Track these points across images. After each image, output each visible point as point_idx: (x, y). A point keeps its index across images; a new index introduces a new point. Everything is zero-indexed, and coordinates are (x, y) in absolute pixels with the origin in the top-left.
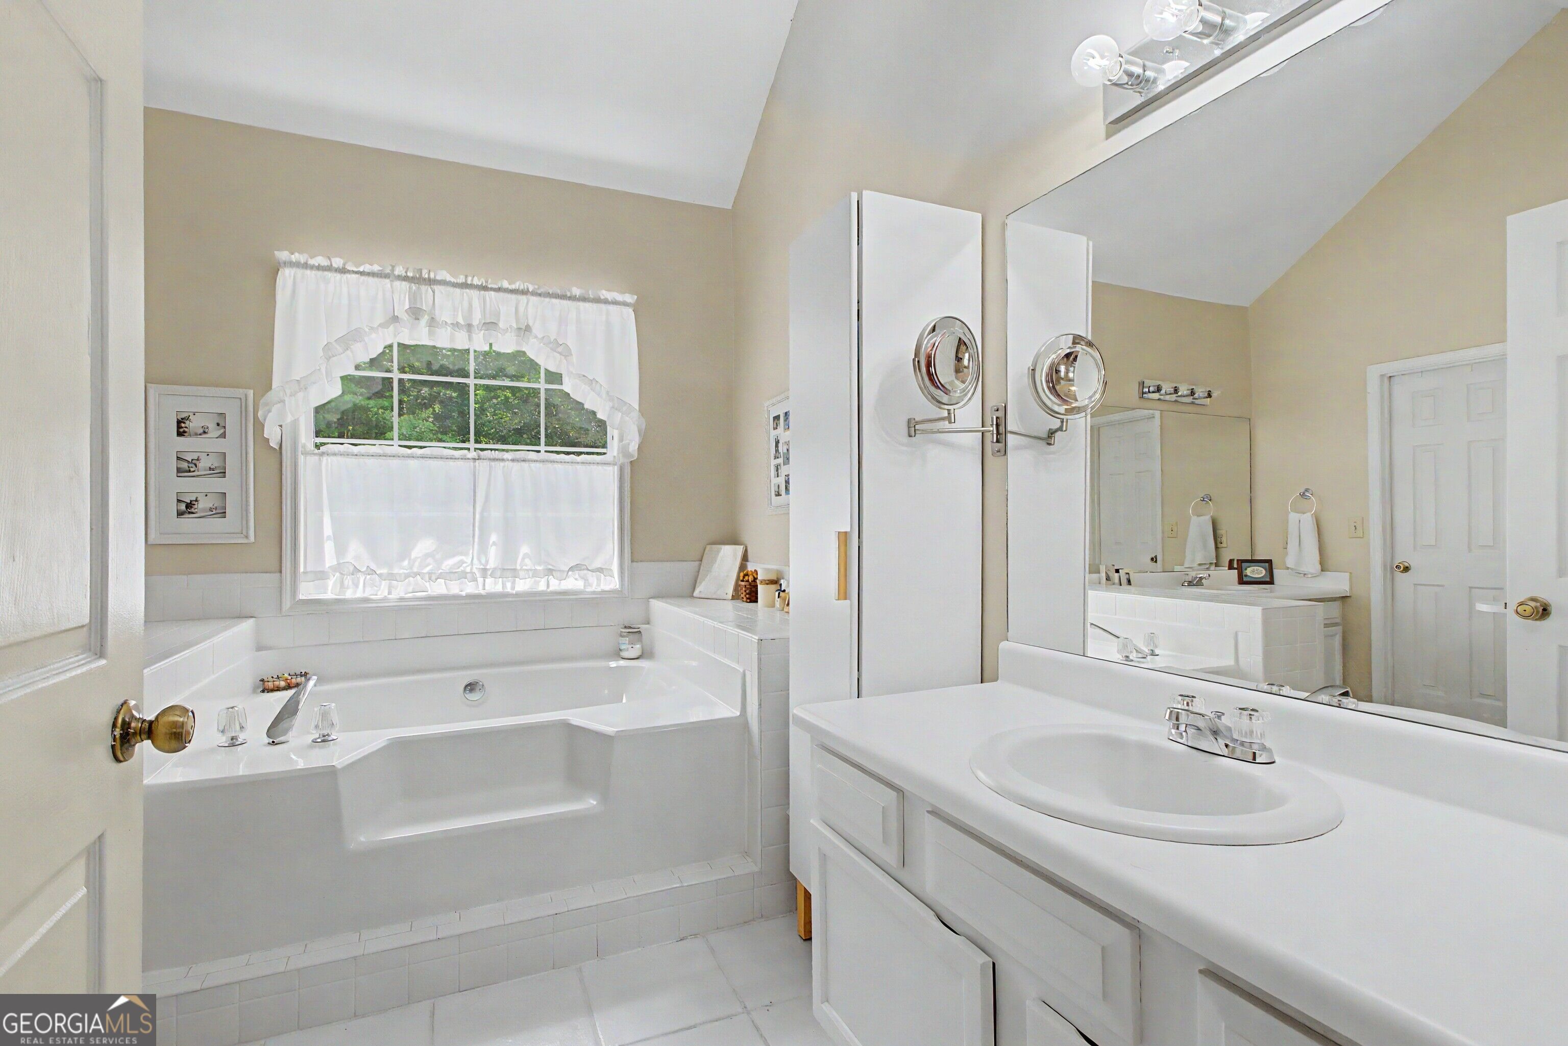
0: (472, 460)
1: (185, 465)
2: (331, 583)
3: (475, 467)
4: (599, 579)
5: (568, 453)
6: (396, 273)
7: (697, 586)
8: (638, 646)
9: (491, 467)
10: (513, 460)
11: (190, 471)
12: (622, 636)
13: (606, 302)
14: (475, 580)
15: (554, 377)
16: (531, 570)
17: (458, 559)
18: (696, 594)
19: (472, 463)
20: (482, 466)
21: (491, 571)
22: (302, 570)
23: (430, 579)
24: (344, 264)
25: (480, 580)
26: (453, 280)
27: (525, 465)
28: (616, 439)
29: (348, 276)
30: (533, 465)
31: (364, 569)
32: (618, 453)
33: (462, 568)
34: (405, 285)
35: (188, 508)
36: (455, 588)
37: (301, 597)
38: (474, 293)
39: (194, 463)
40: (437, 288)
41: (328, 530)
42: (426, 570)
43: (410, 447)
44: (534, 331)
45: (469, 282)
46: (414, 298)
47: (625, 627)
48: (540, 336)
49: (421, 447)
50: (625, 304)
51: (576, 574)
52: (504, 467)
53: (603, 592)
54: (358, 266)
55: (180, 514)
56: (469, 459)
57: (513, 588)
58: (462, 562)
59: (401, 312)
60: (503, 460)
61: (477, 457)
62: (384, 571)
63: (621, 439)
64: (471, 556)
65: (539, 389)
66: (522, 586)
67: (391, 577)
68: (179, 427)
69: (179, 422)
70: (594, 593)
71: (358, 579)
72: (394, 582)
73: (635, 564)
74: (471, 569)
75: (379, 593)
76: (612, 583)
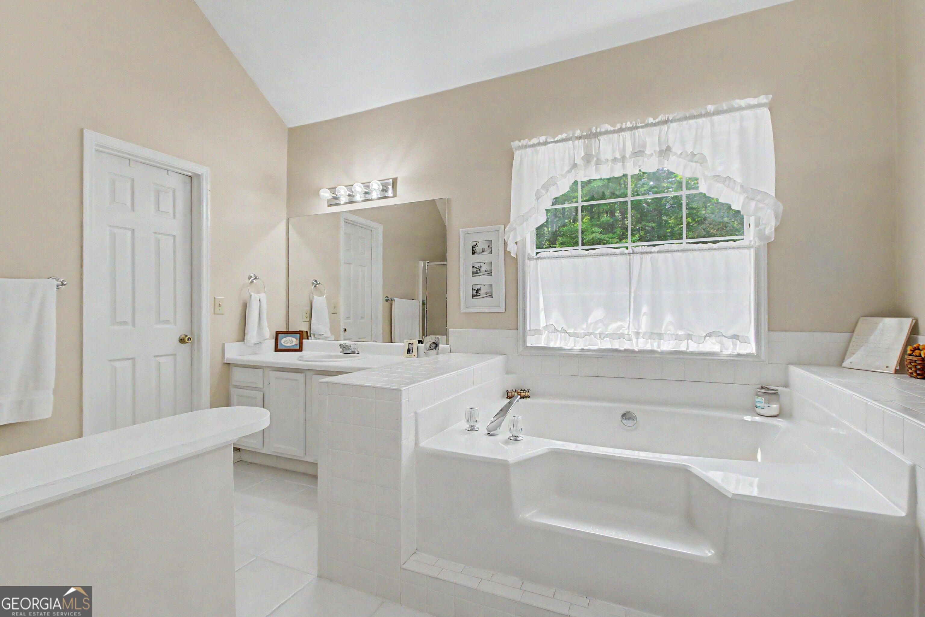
0: (628, 255)
1: (475, 270)
2: (544, 337)
3: (630, 260)
4: (734, 345)
5: (705, 243)
6: (576, 135)
7: (845, 359)
8: (775, 406)
9: (642, 259)
10: (659, 252)
11: (477, 273)
12: (757, 395)
13: (740, 109)
14: (630, 340)
15: (692, 183)
16: (674, 334)
17: (619, 324)
18: (845, 364)
19: (628, 257)
20: (636, 258)
21: (642, 333)
22: (528, 329)
23: (600, 337)
24: (546, 139)
25: (634, 340)
26: (612, 129)
27: (669, 255)
28: (752, 225)
29: (549, 145)
30: (675, 254)
31: (560, 330)
32: (754, 237)
33: (621, 331)
34: (581, 141)
35: (476, 293)
36: (617, 345)
37: (528, 345)
38: (627, 134)
39: (479, 268)
40: (602, 138)
41: (542, 305)
42: (598, 332)
43: (588, 250)
44: (674, 150)
45: (624, 127)
46: (587, 148)
47: (762, 388)
48: (679, 153)
49: (594, 249)
50: (759, 106)
51: (713, 339)
52: (651, 257)
53: (739, 355)
54: (554, 138)
55: (473, 296)
56: (626, 254)
57: (659, 347)
58: (621, 327)
59: (578, 161)
60: (651, 253)
61: (631, 252)
62: (571, 331)
63: (757, 225)
64: (628, 322)
65: (681, 196)
66: (667, 346)
67: (576, 335)
68: (473, 250)
69: (473, 247)
70: (730, 355)
71: (558, 335)
72: (577, 339)
73: (771, 333)
74: (628, 332)
75: (569, 345)
76: (751, 348)
